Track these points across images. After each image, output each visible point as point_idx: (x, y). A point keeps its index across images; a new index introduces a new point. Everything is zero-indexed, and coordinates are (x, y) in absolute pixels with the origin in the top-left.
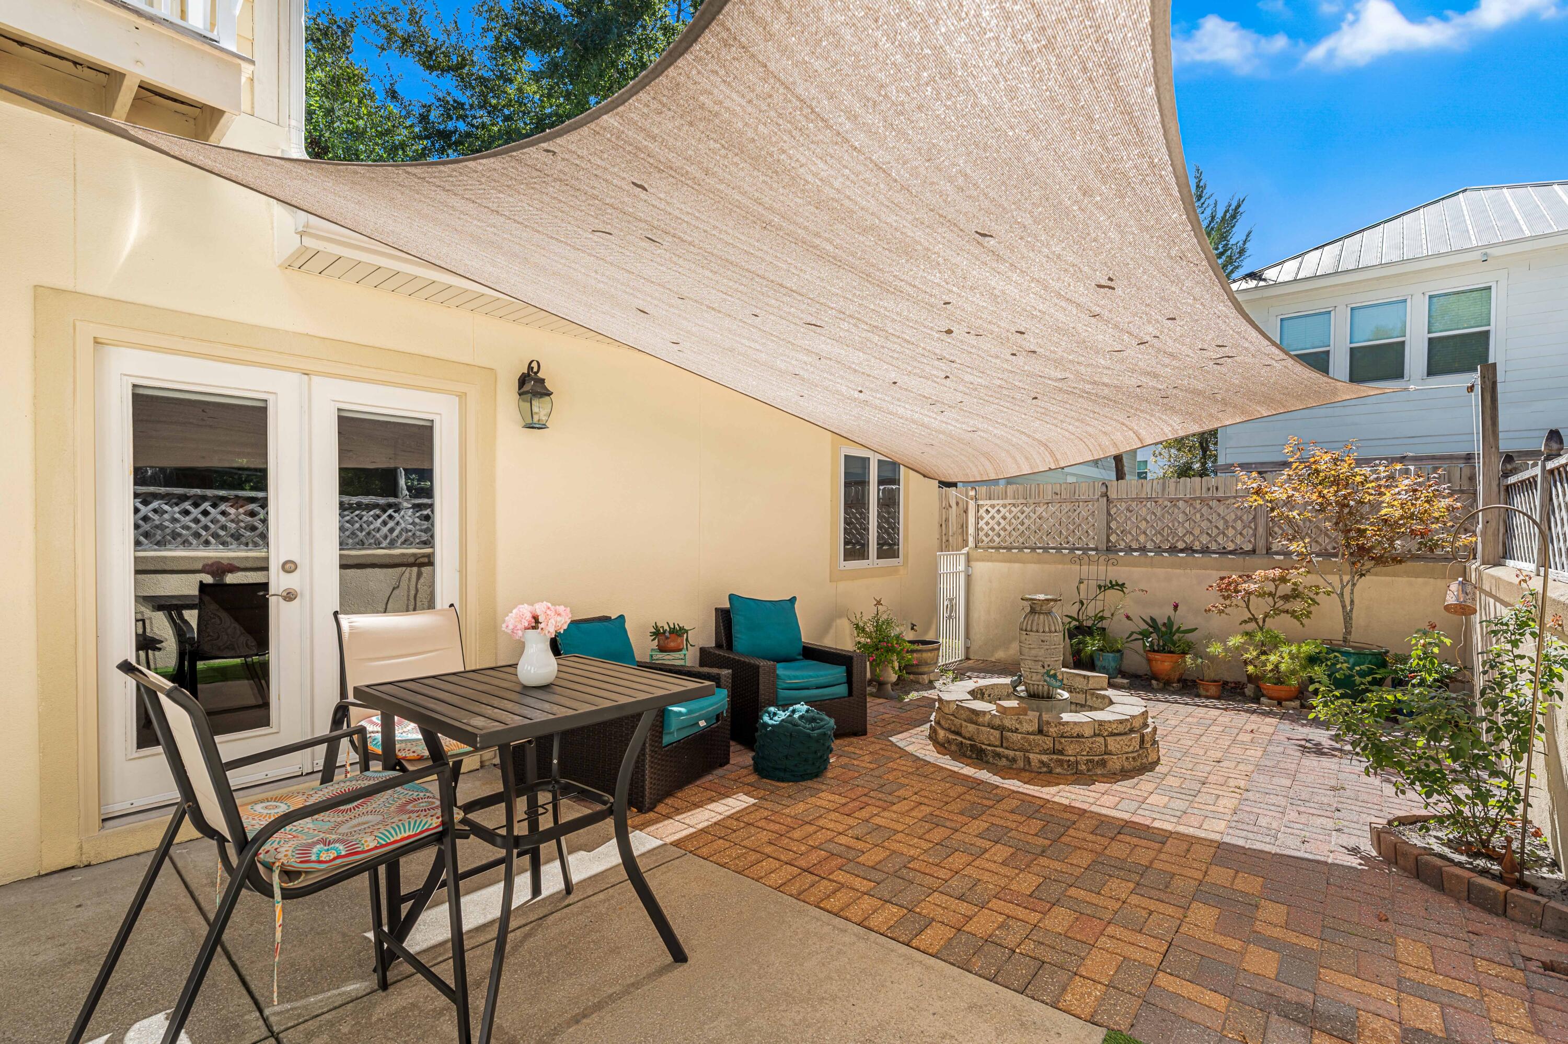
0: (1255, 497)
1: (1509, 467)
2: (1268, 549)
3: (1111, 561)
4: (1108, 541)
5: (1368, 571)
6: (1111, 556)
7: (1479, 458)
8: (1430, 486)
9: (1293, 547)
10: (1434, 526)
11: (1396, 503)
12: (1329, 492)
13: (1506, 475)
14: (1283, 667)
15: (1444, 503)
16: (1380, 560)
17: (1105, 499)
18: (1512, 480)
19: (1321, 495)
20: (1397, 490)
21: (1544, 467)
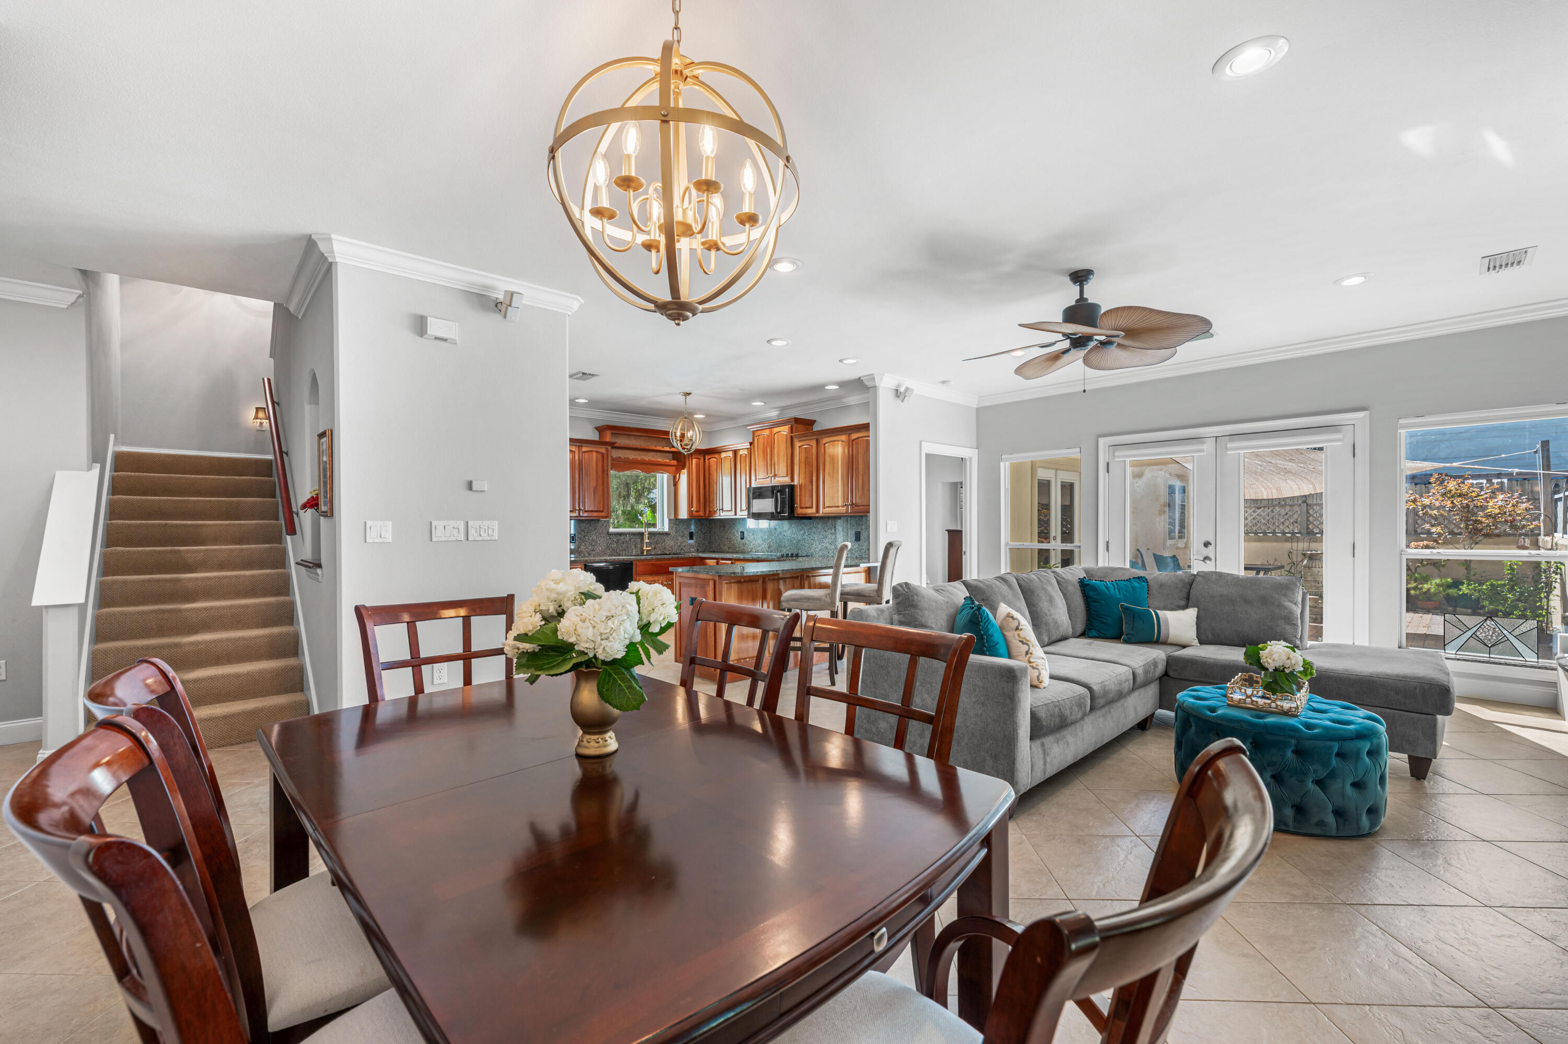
0: (1411, 503)
1: (1557, 489)
2: (1416, 531)
3: (1312, 540)
4: (1308, 528)
5: (1480, 541)
6: (1312, 537)
7: (1540, 480)
8: (1515, 499)
9: (1433, 530)
10: (1518, 518)
11: (1496, 507)
12: (1457, 501)
13: (1555, 493)
14: (1432, 590)
15: (1524, 506)
16: (1487, 535)
17: (1305, 505)
18: (1556, 496)
19: (1452, 502)
20: (1496, 500)
21: (1564, 494)
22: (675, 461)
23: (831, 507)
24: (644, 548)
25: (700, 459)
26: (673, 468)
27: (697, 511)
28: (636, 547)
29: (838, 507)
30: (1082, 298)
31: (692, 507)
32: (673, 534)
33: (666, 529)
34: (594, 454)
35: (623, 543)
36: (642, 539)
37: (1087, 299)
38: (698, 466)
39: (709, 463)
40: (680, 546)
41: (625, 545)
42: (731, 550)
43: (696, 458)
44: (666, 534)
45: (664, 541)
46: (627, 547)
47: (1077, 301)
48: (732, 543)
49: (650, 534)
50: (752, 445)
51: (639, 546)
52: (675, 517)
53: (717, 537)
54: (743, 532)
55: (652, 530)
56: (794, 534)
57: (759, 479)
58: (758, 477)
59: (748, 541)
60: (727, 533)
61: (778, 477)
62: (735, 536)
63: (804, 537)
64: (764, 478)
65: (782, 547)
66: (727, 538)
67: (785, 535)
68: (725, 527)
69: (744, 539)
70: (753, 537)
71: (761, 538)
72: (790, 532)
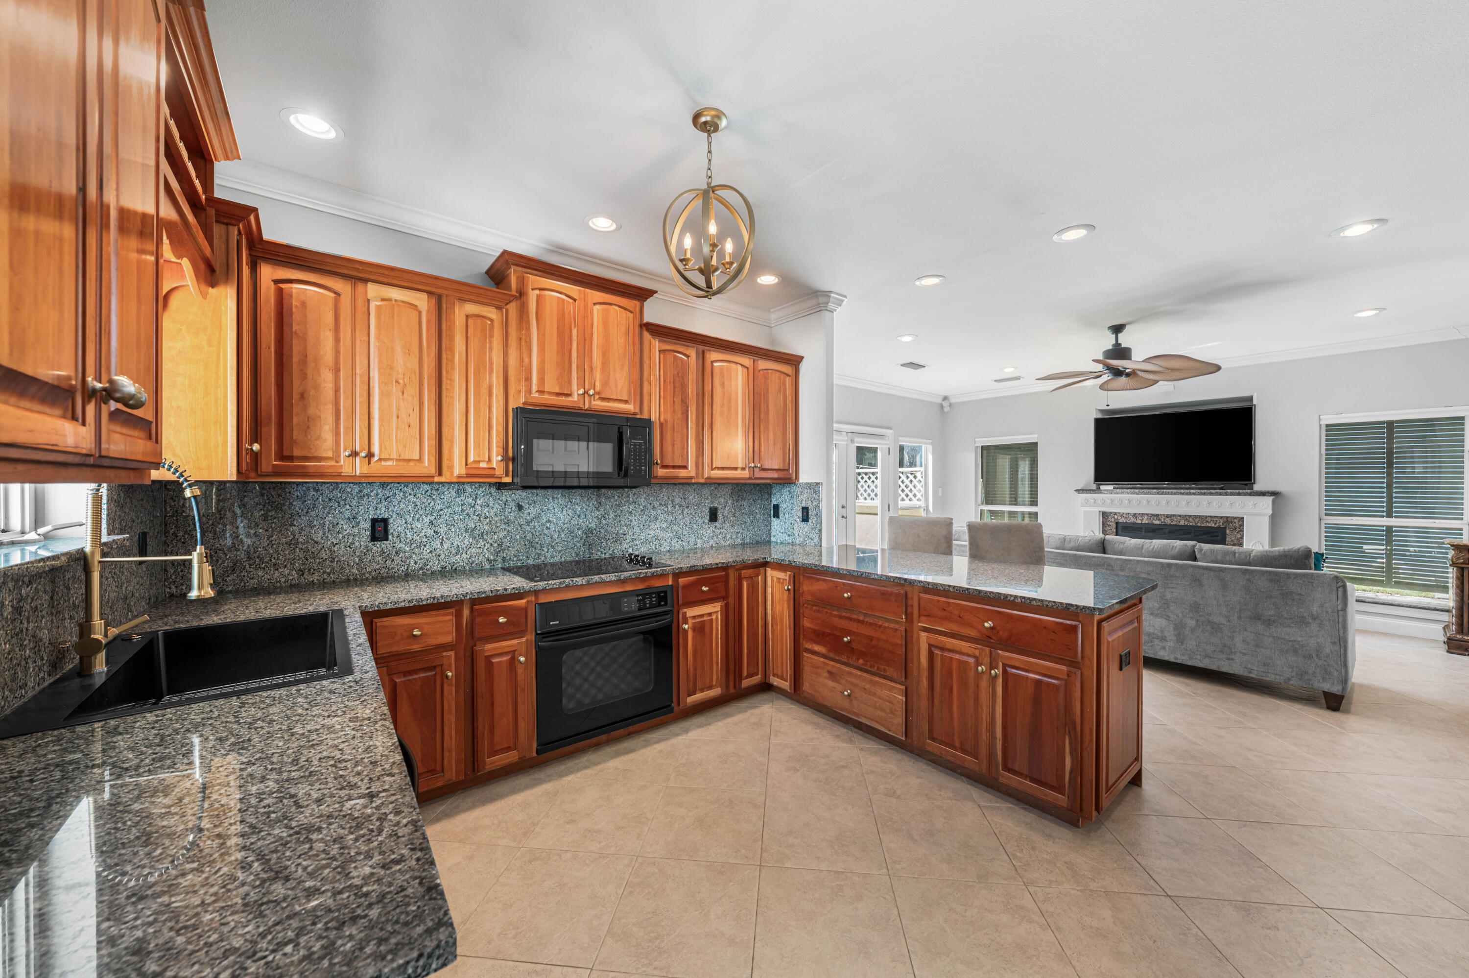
23: (723, 468)
29: (736, 469)
30: (1117, 344)
37: (1120, 345)
42: (315, 578)
47: (1113, 345)
56: (579, 516)
57: (538, 391)
58: (534, 388)
59: (406, 544)
60: (292, 525)
61: (603, 399)
62: (339, 533)
63: (604, 522)
64: (558, 394)
65: (542, 546)
66: (293, 544)
67: (549, 521)
68: (279, 508)
69: (387, 539)
70: (430, 532)
71: (466, 531)
72: (564, 512)
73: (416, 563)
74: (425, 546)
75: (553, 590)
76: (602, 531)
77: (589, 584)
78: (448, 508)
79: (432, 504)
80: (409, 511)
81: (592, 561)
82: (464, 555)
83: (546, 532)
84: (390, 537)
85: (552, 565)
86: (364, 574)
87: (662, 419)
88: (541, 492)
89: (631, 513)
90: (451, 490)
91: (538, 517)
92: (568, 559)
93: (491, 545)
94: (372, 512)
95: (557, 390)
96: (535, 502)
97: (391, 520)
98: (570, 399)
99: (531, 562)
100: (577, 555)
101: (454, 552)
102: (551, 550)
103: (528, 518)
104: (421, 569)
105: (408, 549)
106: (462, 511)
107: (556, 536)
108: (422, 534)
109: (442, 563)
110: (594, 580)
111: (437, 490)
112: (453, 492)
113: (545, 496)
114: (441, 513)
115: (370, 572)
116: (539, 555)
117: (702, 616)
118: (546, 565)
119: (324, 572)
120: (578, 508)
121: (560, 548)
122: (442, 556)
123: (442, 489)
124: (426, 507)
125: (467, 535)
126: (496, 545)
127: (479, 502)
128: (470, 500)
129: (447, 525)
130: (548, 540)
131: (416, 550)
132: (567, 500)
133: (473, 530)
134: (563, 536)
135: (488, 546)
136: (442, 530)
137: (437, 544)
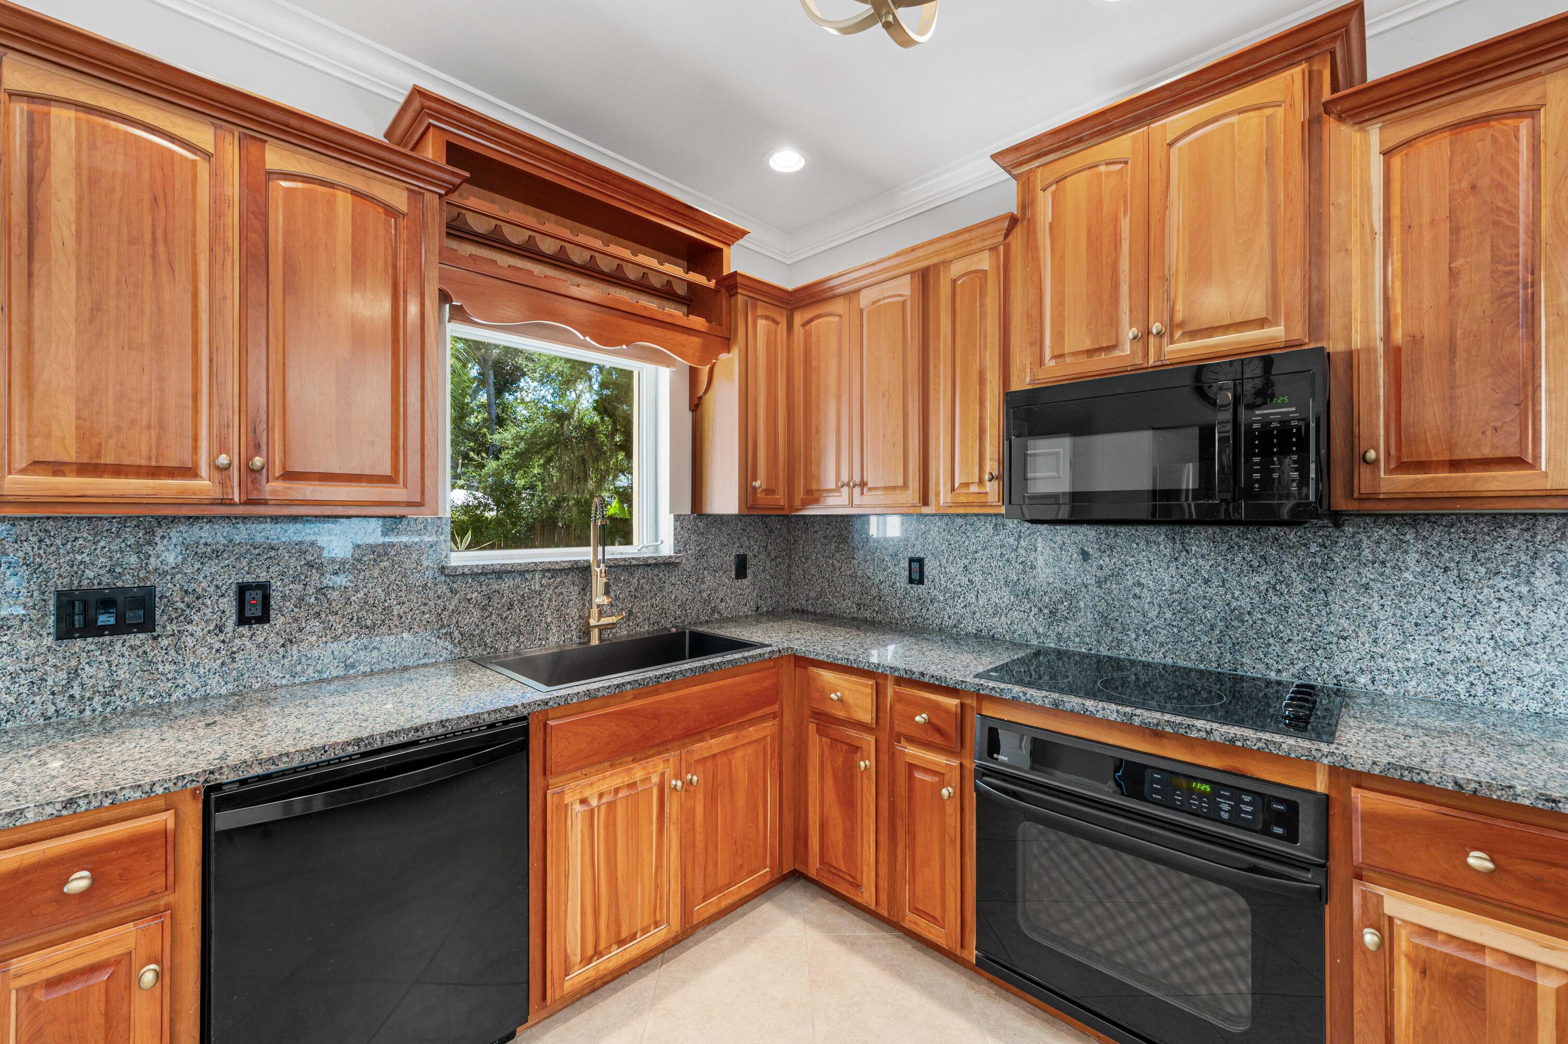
22: (702, 320)
24: (593, 622)
25: (776, 322)
26: (696, 341)
27: (769, 491)
28: (562, 617)
31: (755, 478)
32: (687, 565)
33: (667, 549)
34: (343, 200)
35: (511, 607)
36: (586, 588)
38: (771, 344)
39: (808, 335)
40: (707, 602)
41: (518, 613)
42: (867, 614)
43: (766, 318)
44: (668, 564)
45: (661, 589)
46: (528, 618)
48: (874, 592)
49: (616, 568)
50: (1017, 238)
51: (574, 612)
52: (694, 510)
53: (813, 570)
54: (920, 561)
55: (616, 551)
56: (1206, 581)
57: (1054, 357)
58: (1048, 353)
59: (940, 591)
60: (853, 558)
61: (1194, 334)
62: (885, 570)
63: (1276, 600)
64: (1090, 353)
65: (1124, 630)
66: (854, 576)
67: (1139, 584)
68: (845, 541)
69: (923, 583)
70: (965, 581)
71: (1007, 584)
72: (1172, 571)
73: (949, 618)
74: (959, 597)
75: (1014, 702)
76: (1270, 619)
77: (1056, 710)
78: (984, 549)
79: (967, 543)
80: (943, 551)
81: (1242, 679)
82: (1003, 618)
83: (1133, 602)
84: (926, 580)
85: (1146, 666)
86: (903, 620)
87: (1398, 336)
88: (1124, 530)
89: (1366, 587)
90: (987, 525)
91: (1117, 574)
92: (1181, 663)
93: (1041, 610)
94: (910, 550)
95: (1088, 345)
96: (1111, 548)
97: (926, 561)
98: (1117, 353)
99: (1104, 651)
100: (1202, 659)
101: (991, 612)
102: (1143, 638)
103: (1099, 573)
104: (955, 626)
105: (942, 598)
106: (1002, 555)
107: (1153, 614)
108: (956, 582)
109: (978, 624)
110: (1068, 706)
111: (972, 524)
112: (990, 528)
113: (1131, 539)
114: (977, 555)
115: (908, 619)
116: (1120, 642)
117: (1480, 948)
118: (1133, 663)
119: (874, 610)
120: (1205, 565)
121: (1162, 639)
122: (978, 615)
123: (979, 524)
124: (959, 546)
125: (1008, 590)
126: (1046, 611)
127: (1023, 543)
128: (1011, 540)
129: (984, 573)
130: (1138, 619)
131: (950, 602)
132: (1178, 546)
133: (1015, 584)
134: (1169, 615)
135: (1035, 610)
136: (978, 579)
137: (971, 597)
